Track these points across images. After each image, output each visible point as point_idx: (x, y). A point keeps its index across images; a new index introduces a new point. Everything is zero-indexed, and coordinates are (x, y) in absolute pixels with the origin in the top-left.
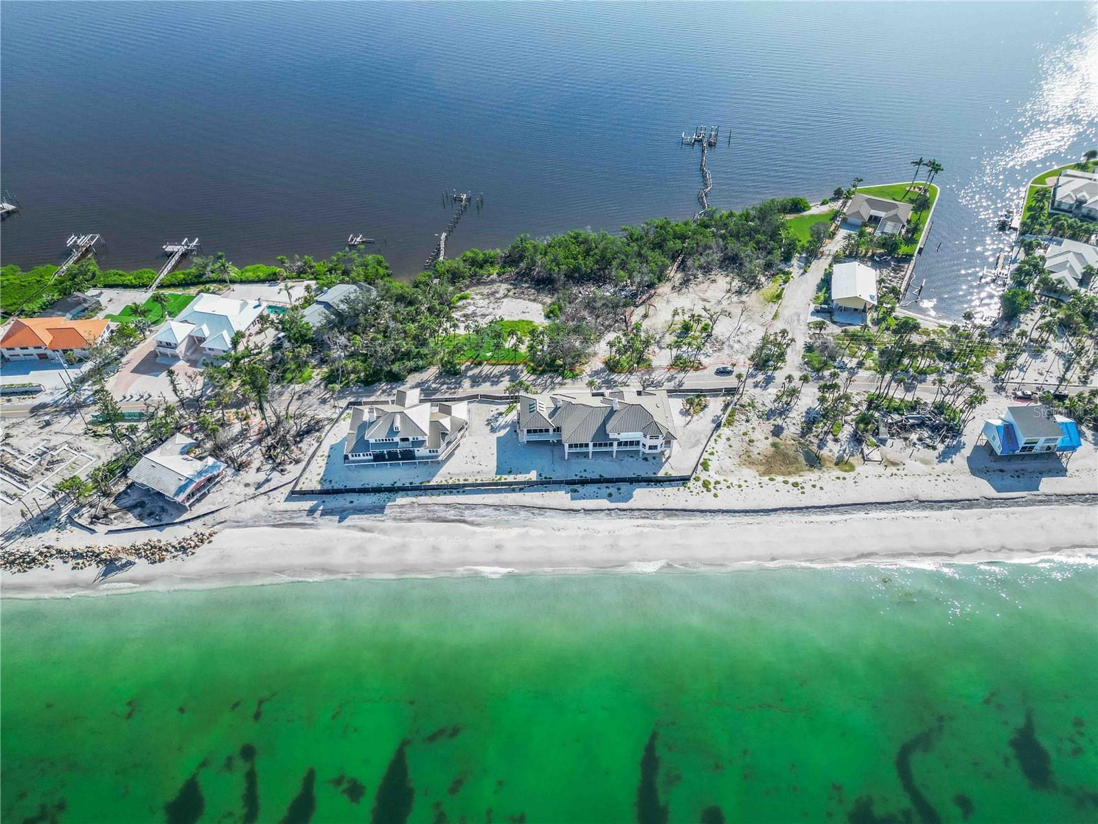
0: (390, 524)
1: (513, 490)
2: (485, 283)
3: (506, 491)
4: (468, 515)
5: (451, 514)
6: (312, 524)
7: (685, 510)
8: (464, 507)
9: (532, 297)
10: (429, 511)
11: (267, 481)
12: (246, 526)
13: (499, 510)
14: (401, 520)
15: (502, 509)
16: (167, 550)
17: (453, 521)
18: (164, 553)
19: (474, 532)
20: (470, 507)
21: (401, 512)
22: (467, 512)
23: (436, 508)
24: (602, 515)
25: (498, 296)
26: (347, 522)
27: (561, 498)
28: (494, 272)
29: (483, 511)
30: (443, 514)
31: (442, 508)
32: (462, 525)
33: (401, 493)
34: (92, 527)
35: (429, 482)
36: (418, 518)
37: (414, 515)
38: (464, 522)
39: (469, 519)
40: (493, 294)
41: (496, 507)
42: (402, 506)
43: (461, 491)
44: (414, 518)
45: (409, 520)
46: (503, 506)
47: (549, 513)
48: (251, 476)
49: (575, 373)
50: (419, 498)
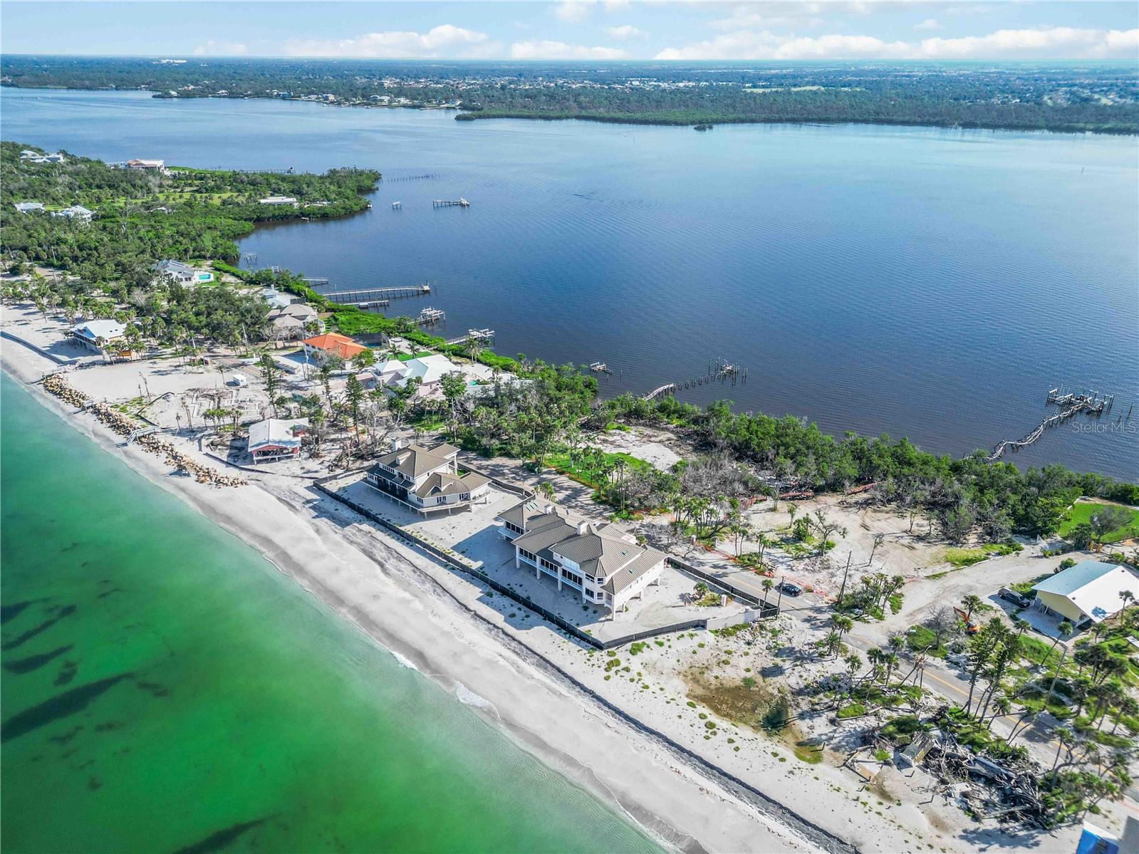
0: (338, 538)
1: (446, 566)
2: (658, 429)
3: (440, 563)
4: (391, 564)
5: (381, 554)
6: (297, 510)
7: (559, 671)
8: (396, 555)
9: (682, 452)
10: (371, 544)
11: (316, 472)
12: (266, 490)
13: (415, 572)
14: (348, 539)
15: (418, 573)
16: (211, 478)
17: (375, 560)
18: (208, 479)
19: (376, 577)
20: (400, 558)
21: (354, 534)
22: (393, 561)
23: (379, 545)
24: (484, 626)
25: (653, 439)
26: (317, 521)
27: (471, 593)
28: (676, 422)
29: (403, 566)
30: (375, 551)
31: (382, 547)
32: (377, 567)
33: (373, 523)
34: (203, 447)
35: (401, 526)
36: (359, 544)
37: (359, 541)
38: (382, 565)
39: (387, 566)
40: (650, 437)
41: (416, 568)
42: (360, 530)
43: (411, 543)
44: (356, 543)
45: (352, 542)
46: (421, 572)
47: (447, 598)
48: (313, 465)
49: (632, 516)
50: (379, 532)
